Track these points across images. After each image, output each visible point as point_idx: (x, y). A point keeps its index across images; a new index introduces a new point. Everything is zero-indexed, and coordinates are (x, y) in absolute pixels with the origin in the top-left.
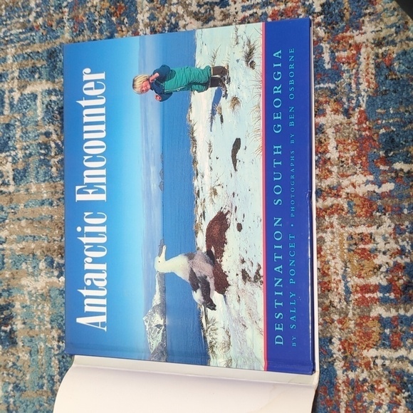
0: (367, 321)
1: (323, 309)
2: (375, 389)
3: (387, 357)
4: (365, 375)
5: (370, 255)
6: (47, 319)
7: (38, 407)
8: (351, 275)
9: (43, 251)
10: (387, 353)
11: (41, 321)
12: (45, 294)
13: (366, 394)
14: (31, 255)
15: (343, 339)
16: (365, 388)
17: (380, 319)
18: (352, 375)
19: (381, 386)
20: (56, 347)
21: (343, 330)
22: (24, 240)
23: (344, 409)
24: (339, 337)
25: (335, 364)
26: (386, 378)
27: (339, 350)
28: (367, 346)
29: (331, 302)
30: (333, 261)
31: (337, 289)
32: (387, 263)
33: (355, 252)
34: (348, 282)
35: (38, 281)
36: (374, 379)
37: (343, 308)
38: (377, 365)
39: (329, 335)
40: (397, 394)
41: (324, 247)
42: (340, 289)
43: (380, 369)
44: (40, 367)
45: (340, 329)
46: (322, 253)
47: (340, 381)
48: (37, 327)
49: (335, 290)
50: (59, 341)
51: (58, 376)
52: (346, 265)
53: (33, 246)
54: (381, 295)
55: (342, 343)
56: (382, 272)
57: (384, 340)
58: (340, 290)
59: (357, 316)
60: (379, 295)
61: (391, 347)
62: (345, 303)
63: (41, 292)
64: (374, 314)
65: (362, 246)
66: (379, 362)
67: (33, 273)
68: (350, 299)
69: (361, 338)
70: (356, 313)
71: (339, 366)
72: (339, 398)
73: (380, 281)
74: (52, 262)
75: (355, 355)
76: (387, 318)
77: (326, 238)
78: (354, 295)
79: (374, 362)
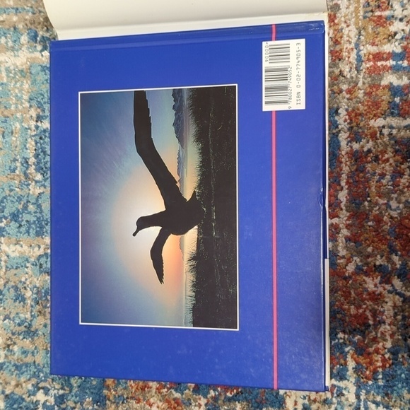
0: (377, 90)
1: (332, 79)
2: (379, 159)
3: (394, 125)
4: (370, 145)
5: (385, 22)
6: (26, 97)
7: (7, 192)
8: (364, 43)
9: (26, 25)
10: (394, 121)
11: (19, 99)
12: (25, 70)
13: (369, 165)
14: (12, 29)
15: (350, 109)
16: (369, 159)
17: (390, 87)
18: (356, 146)
19: (386, 156)
20: (33, 128)
21: (351, 99)
22: (5, 12)
23: (345, 181)
24: (346, 107)
25: (340, 135)
26: (392, 147)
27: (345, 121)
28: (375, 116)
29: (341, 71)
30: (347, 29)
31: (349, 57)
32: (403, 30)
33: (370, 20)
34: (360, 51)
35: (18, 56)
36: (379, 149)
37: (352, 78)
38: (383, 135)
39: (336, 105)
40: (402, 164)
41: (338, 15)
42: (351, 57)
43: (386, 139)
44: (13, 149)
45: (348, 99)
46: (336, 21)
47: (343, 153)
48: (13, 106)
49: (347, 59)
50: (37, 121)
51: (33, 158)
52: (360, 33)
53: (15, 19)
54: (394, 63)
55: (349, 114)
56: (397, 40)
57: (393, 109)
58: (351, 60)
59: (367, 85)
60: (391, 63)
61: (399, 115)
62: (356, 72)
63: (20, 68)
64: (384, 82)
65: (378, 13)
66: (386, 131)
67: (13, 47)
68: (361, 68)
69: (369, 108)
70: (366, 81)
71: (343, 137)
72: (341, 170)
73: (395, 49)
74: (36, 35)
75: (361, 125)
76: (398, 86)
77: (341, 5)
78: (366, 64)
79: (381, 131)
